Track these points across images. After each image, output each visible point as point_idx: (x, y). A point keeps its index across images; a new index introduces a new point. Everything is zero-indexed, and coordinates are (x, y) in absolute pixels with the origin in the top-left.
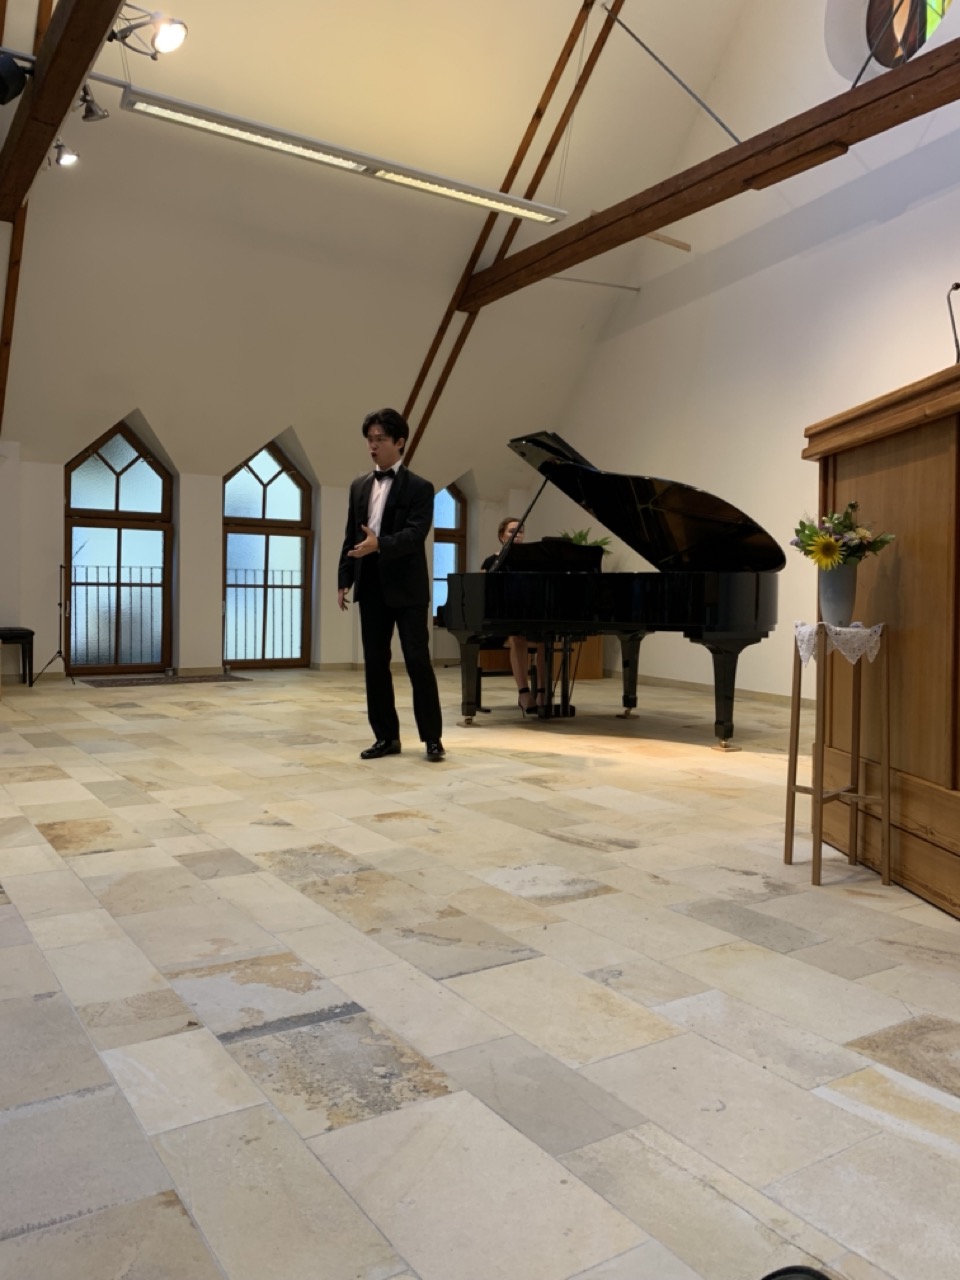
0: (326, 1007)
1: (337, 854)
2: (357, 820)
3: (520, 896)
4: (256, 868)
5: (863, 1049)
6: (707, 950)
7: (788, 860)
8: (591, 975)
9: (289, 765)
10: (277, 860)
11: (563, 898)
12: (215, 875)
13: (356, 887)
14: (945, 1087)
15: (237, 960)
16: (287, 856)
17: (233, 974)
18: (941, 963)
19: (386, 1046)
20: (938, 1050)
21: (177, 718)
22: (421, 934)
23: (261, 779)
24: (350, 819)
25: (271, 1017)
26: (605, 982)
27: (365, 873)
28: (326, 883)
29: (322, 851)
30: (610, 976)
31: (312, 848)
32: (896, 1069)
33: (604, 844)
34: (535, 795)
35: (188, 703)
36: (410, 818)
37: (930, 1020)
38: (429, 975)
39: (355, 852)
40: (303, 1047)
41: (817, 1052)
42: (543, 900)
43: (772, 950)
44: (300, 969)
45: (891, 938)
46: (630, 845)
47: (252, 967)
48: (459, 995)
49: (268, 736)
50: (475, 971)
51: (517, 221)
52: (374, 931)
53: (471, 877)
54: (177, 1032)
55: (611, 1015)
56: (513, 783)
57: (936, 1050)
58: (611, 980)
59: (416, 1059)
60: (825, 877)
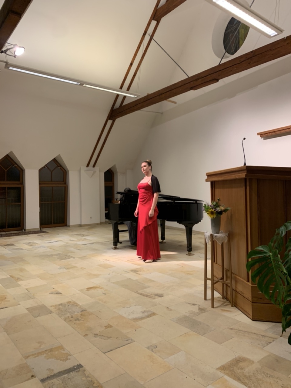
0: (72, 367)
1: (75, 305)
2: (81, 291)
3: (129, 319)
4: (51, 312)
5: (222, 370)
6: (181, 336)
7: (205, 299)
8: (148, 348)
9: (61, 268)
10: (57, 308)
11: (141, 318)
12: (39, 316)
13: (81, 318)
14: (243, 383)
15: (46, 349)
16: (60, 306)
17: (45, 355)
18: (245, 336)
19: (90, 380)
20: (242, 369)
21: (26, 250)
22: (100, 335)
23: (52, 275)
24: (79, 290)
25: (56, 372)
26: (152, 350)
27: (84, 312)
28: (72, 317)
29: (71, 304)
30: (153, 348)
31: (68, 303)
32: (230, 377)
33: (154, 296)
34: (134, 277)
35: (29, 243)
36: (97, 289)
37: (240, 358)
38: (102, 352)
39: (80, 304)
40: (65, 383)
41: (209, 373)
42: (136, 320)
43: (199, 334)
44: (64, 352)
45: (232, 327)
46: (161, 296)
47: (50, 352)
48: (110, 359)
49: (54, 256)
50: (115, 349)
51: (125, 97)
52: (86, 335)
53: (115, 312)
54: (28, 380)
55: (153, 363)
56: (128, 272)
57: (241, 369)
58: (154, 350)
59: (98, 385)
60: (216, 305)
